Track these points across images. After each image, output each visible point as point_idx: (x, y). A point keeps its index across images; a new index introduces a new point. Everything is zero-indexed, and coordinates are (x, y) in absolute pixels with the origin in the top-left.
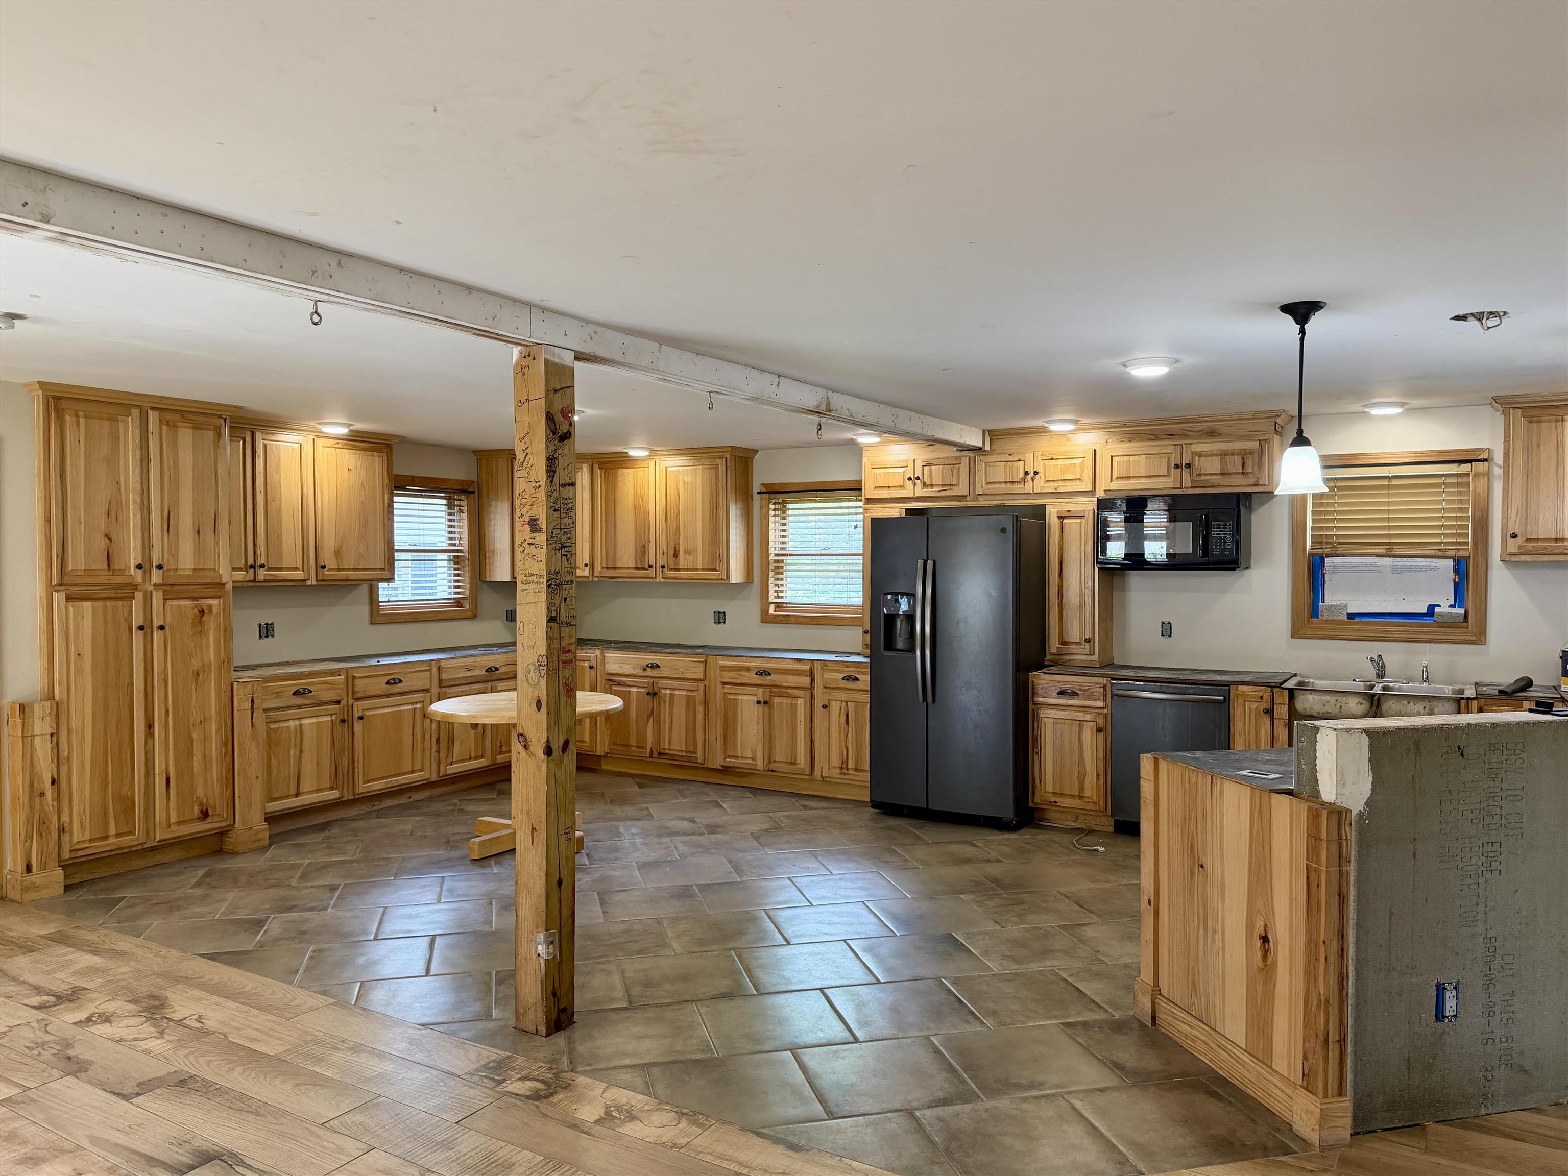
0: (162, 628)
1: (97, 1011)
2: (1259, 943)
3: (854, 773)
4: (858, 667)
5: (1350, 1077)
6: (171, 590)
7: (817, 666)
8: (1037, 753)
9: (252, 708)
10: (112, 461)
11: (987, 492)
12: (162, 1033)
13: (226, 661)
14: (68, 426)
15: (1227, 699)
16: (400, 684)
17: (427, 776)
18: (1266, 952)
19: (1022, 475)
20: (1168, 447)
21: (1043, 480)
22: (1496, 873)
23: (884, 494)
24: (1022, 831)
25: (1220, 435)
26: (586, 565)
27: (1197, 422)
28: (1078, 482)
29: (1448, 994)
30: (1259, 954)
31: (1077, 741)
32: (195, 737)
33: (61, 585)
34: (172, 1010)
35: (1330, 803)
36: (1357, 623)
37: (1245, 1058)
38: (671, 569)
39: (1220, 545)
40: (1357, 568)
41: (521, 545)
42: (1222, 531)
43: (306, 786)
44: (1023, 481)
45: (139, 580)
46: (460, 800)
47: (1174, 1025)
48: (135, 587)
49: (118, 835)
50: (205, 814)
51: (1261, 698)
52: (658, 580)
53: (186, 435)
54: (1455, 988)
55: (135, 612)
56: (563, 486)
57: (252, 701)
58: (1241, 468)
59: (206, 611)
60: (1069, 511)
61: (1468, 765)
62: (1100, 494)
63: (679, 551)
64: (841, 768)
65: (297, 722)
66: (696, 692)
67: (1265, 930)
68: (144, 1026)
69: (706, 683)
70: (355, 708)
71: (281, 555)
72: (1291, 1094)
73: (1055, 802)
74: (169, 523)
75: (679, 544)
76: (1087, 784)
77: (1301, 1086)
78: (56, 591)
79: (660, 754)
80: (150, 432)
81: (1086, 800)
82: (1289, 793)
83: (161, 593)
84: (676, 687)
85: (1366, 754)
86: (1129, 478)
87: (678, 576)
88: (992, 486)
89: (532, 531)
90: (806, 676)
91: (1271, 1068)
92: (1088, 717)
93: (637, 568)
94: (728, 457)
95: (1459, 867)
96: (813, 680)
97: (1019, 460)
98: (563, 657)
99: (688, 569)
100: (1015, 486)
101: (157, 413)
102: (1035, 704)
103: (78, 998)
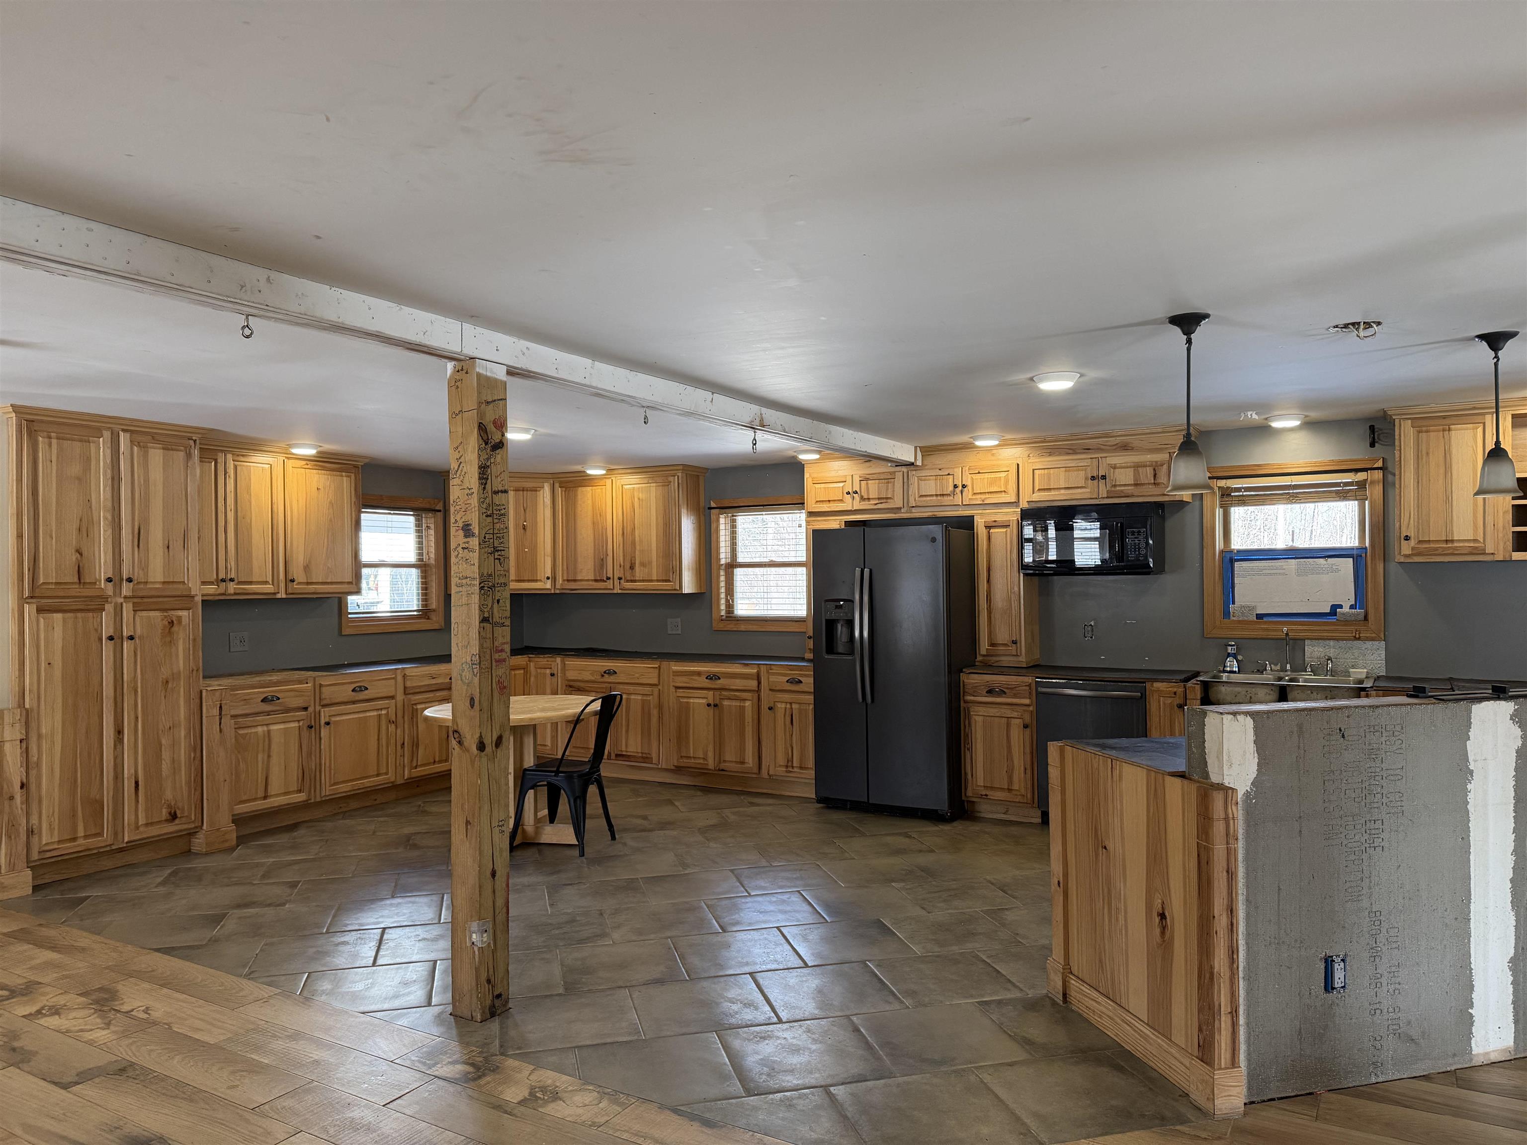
0: (131, 638)
1: (48, 1004)
2: (1157, 920)
3: (798, 771)
4: (801, 671)
5: (1243, 1048)
6: (141, 603)
7: (763, 669)
8: (968, 749)
9: (220, 714)
10: (82, 481)
11: (918, 504)
12: (108, 1024)
13: (195, 669)
14: (40, 446)
15: (1143, 697)
16: (366, 692)
17: (393, 779)
18: (1164, 929)
19: (951, 488)
20: (1083, 460)
21: (971, 493)
22: (1379, 849)
23: (825, 508)
24: (955, 824)
25: (1132, 449)
26: (548, 578)
27: (1111, 437)
28: (1003, 495)
29: (1336, 966)
30: (1158, 931)
31: (1005, 737)
32: (163, 742)
33: (32, 597)
34: (121, 1002)
35: (1218, 784)
36: (1266, 623)
37: (1147, 1031)
38: (628, 581)
39: (1135, 551)
40: (1264, 572)
41: (455, 549)
42: (1136, 538)
43: (272, 790)
44: (954, 493)
45: (110, 592)
46: (424, 802)
47: (1083, 1002)
48: (105, 599)
49: (86, 837)
50: (173, 817)
51: (1175, 693)
52: (615, 592)
53: (156, 455)
54: (1343, 960)
55: (106, 624)
56: (496, 493)
57: (221, 707)
58: (1152, 479)
59: (175, 622)
60: (995, 521)
61: (1349, 746)
62: (1024, 505)
63: (635, 563)
64: (787, 767)
65: (265, 728)
66: (651, 697)
67: (1163, 908)
68: (92, 1017)
69: (660, 687)
70: (322, 714)
71: (251, 570)
72: (1188, 1065)
73: (986, 795)
74: (139, 537)
75: (635, 557)
76: (1015, 778)
77: (1197, 1057)
78: (27, 603)
79: (617, 755)
80: (121, 453)
81: (1014, 792)
82: (1182, 775)
83: (131, 605)
84: (632, 691)
85: (1251, 736)
86: (1049, 489)
87: (634, 587)
88: (924, 499)
89: (466, 536)
90: (753, 679)
91: (1170, 1040)
92: (1015, 714)
93: (596, 581)
94: (680, 474)
95: (1343, 844)
96: (759, 683)
97: (949, 474)
98: (496, 656)
99: (643, 581)
100: (945, 498)
101: (128, 435)
102: (965, 702)
103: (31, 992)
